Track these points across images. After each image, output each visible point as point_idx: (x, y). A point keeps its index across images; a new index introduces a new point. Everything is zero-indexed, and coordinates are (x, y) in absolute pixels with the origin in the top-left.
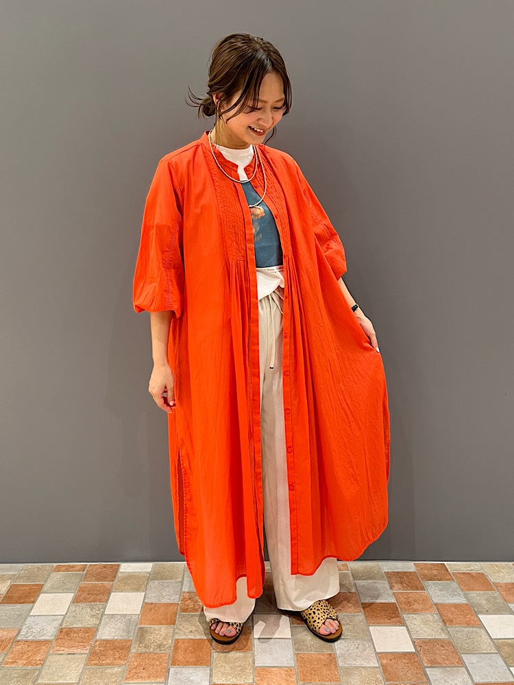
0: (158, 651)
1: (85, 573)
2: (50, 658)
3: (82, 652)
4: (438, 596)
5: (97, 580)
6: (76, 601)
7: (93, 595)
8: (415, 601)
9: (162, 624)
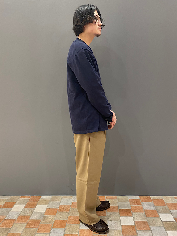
0: (49, 224)
1: (29, 199)
2: (14, 225)
3: (25, 223)
4: (146, 207)
5: (33, 201)
6: (25, 207)
7: (31, 206)
8: (138, 209)
9: (52, 215)
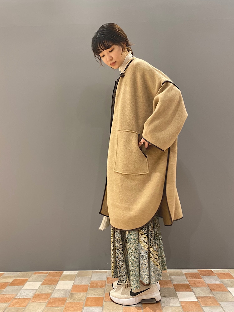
0: (79, 301)
1: (47, 275)
2: (29, 304)
4: (208, 281)
5: (53, 277)
6: (43, 284)
7: (51, 282)
8: (198, 283)
9: (81, 292)
